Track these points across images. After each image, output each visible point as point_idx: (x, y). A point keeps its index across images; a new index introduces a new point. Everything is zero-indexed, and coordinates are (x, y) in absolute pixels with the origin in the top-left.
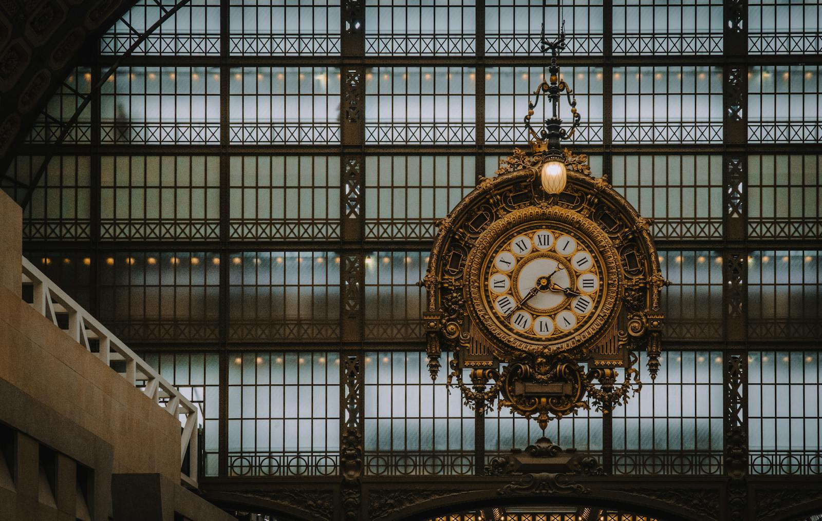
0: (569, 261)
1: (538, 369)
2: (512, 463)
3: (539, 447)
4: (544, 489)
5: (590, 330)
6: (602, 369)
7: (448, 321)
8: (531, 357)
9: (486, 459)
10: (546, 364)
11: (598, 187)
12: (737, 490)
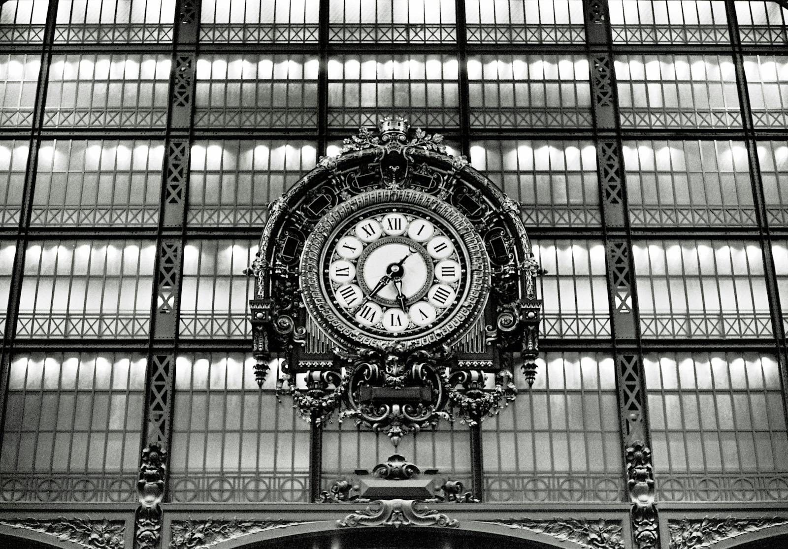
0: (425, 247)
1: (389, 370)
2: (356, 487)
3: (391, 466)
4: (397, 520)
5: (452, 323)
6: (468, 371)
7: (281, 313)
8: (380, 356)
9: (323, 481)
10: (399, 363)
11: (457, 165)
12: (645, 520)
